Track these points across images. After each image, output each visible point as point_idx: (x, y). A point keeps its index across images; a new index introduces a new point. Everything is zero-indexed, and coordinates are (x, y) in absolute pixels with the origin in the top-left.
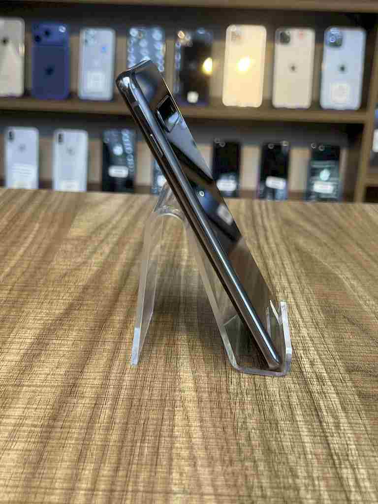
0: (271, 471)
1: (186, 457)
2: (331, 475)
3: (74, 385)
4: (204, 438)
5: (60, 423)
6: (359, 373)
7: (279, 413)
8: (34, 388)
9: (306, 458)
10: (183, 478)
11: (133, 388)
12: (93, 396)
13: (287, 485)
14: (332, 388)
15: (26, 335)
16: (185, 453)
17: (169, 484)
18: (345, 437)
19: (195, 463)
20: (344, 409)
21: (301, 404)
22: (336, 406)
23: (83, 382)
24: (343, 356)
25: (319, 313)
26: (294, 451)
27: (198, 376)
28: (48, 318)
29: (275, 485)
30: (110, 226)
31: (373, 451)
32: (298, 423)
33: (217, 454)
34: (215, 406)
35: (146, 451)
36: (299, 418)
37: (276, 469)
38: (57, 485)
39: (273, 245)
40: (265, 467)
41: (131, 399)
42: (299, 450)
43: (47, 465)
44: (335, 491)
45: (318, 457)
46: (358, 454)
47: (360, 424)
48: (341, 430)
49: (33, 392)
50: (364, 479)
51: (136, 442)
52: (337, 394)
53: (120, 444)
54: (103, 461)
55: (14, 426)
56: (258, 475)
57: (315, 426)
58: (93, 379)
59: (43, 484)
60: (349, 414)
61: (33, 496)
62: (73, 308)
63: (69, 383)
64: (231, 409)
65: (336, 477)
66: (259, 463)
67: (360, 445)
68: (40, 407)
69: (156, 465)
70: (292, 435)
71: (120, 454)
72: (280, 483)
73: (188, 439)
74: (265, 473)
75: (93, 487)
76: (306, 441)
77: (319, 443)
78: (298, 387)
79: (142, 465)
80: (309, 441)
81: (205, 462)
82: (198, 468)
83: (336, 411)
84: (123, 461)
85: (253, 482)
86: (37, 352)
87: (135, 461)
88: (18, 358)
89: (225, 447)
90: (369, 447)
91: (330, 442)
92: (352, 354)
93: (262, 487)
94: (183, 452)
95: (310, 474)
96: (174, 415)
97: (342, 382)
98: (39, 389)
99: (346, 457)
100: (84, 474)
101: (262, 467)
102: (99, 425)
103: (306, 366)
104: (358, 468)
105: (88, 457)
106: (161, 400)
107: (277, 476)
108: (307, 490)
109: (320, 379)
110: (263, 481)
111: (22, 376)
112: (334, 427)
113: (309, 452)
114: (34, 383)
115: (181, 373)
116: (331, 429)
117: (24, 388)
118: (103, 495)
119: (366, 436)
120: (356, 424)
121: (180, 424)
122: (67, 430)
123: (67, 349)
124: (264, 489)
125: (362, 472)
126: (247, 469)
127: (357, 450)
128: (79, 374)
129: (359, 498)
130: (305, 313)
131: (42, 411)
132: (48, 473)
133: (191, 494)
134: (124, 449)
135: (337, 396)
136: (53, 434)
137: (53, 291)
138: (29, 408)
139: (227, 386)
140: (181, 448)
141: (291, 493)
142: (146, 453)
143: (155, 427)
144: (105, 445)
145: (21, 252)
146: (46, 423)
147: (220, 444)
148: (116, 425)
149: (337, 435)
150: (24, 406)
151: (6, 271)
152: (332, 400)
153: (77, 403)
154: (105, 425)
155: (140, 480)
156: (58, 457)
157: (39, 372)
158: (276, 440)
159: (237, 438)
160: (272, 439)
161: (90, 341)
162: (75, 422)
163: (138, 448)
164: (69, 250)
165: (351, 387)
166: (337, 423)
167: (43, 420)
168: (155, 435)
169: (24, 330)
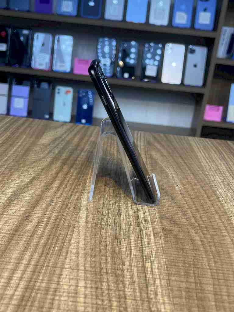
0: (113, 262)
1: (75, 253)
4: (85, 245)
5: (18, 233)
6: (166, 219)
7: (123, 235)
9: (130, 257)
10: (71, 262)
11: (56, 219)
12: (36, 222)
13: (118, 268)
14: (151, 225)
15: (10, 191)
16: (74, 251)
17: (64, 264)
18: (151, 248)
19: (78, 255)
20: (154, 236)
21: (134, 232)
22: (151, 234)
23: (33, 214)
24: (160, 210)
26: (126, 253)
27: (89, 216)
28: (21, 183)
29: (113, 268)
30: (61, 139)
31: (163, 256)
33: (89, 252)
34: (93, 230)
36: (132, 238)
37: (115, 261)
38: (12, 261)
40: (110, 260)
41: (54, 224)
42: (129, 253)
43: (9, 252)
44: (141, 272)
45: (136, 257)
47: (159, 243)
48: (150, 245)
49: (8, 217)
50: (155, 268)
51: (53, 244)
52: (153, 228)
53: (45, 245)
54: (36, 252)
56: (106, 263)
57: (138, 243)
58: (38, 214)
59: (5, 260)
60: (156, 238)
62: (34, 179)
63: (26, 215)
64: (101, 232)
65: (143, 266)
66: (108, 258)
67: (158, 253)
69: (60, 255)
70: (126, 246)
71: (44, 249)
72: (116, 267)
73: (77, 245)
74: (110, 262)
75: (28, 263)
77: (138, 250)
78: (135, 224)
79: (53, 254)
80: (134, 249)
81: (83, 256)
82: (79, 258)
83: (150, 236)
84: (45, 252)
85: (103, 266)
86: (13, 199)
87: (50, 253)
88: (4, 201)
89: (94, 249)
90: (162, 254)
91: (144, 250)
93: (107, 269)
95: (131, 264)
96: (73, 233)
97: (156, 223)
98: (11, 217)
99: (149, 258)
100: (25, 257)
102: (37, 235)
103: (141, 214)
104: (154, 263)
105: (29, 249)
106: (68, 226)
107: (115, 264)
108: (127, 271)
109: (146, 220)
110: (108, 266)
113: (133, 254)
114: (9, 214)
115: (81, 214)
116: (146, 244)
117: (4, 216)
118: (32, 267)
119: (162, 249)
120: (158, 243)
122: (21, 237)
123: (28, 199)
125: (155, 265)
126: (102, 260)
127: (156, 255)
128: (32, 211)
129: (151, 276)
131: (11, 227)
132: (9, 255)
133: (73, 269)
134: (46, 247)
135: (152, 229)
136: (14, 238)
137: (26, 170)
138: (5, 225)
139: (102, 221)
140: (73, 248)
141: (120, 272)
142: (56, 250)
143: (63, 238)
144: (38, 245)
145: (14, 150)
146: (12, 233)
147: (92, 248)
148: (45, 236)
149: (148, 247)
150: (3, 224)
151: (6, 158)
152: (150, 231)
153: (28, 224)
154: (39, 235)
155: (51, 261)
156: (15, 249)
157: (13, 209)
158: (119, 248)
159: (101, 245)
160: (117, 247)
161: (40, 196)
162: (25, 233)
163: (53, 247)
164: (38, 150)
165: (160, 226)
166: (150, 242)
167: (10, 231)
168: (62, 241)
169: (9, 188)
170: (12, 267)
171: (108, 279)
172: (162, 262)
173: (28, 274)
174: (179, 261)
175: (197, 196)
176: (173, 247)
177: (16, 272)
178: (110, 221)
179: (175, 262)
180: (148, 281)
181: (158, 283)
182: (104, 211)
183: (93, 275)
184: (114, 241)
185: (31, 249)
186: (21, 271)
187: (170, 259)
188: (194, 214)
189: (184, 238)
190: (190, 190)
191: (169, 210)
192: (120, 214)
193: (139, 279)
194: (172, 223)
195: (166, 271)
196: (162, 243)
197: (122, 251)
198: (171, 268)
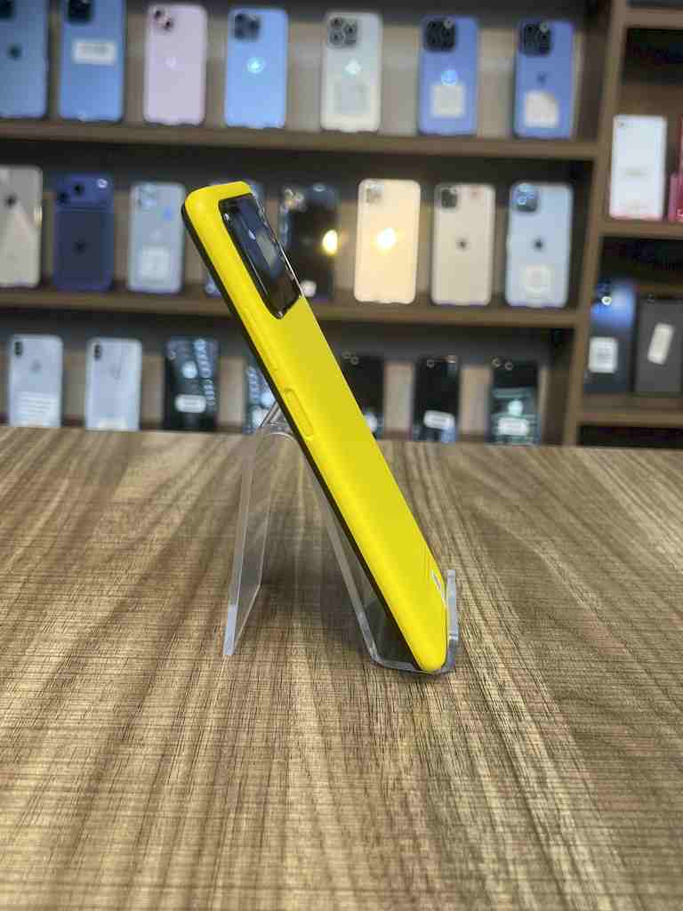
0: (441, 852)
1: (308, 834)
2: (534, 857)
5: (108, 785)
6: (574, 701)
7: (452, 765)
8: (65, 733)
9: (494, 831)
10: (304, 865)
11: (222, 730)
12: (160, 743)
13: (465, 874)
14: (534, 726)
15: (52, 651)
16: (306, 827)
17: (282, 875)
18: (554, 799)
19: (322, 842)
20: (552, 756)
21: (485, 749)
22: (540, 752)
23: (143, 721)
24: (548, 676)
25: (511, 611)
26: (476, 822)
27: (325, 711)
28: (84, 625)
29: (447, 873)
30: (182, 483)
31: (597, 819)
32: (482, 779)
33: (355, 826)
34: (351, 756)
35: (245, 825)
36: (483, 771)
37: (448, 849)
38: (104, 880)
39: (438, 510)
40: (430, 847)
41: (219, 746)
42: (484, 819)
43: (88, 849)
44: (541, 880)
45: (514, 829)
46: (575, 823)
47: (576, 778)
48: (547, 787)
49: (64, 737)
50: (584, 861)
51: (229, 813)
52: (541, 733)
53: (204, 816)
54: (177, 841)
55: (34, 791)
56: (420, 858)
57: (508, 784)
58: (158, 717)
59: (83, 879)
60: (560, 764)
61: (67, 897)
62: (124, 609)
63: (119, 724)
64: (377, 760)
65: (542, 860)
66: (421, 841)
67: (579, 810)
68: (76, 760)
69: (261, 847)
70: (472, 797)
71: (204, 830)
72: (455, 870)
73: (310, 806)
74: (432, 856)
75: (161, 880)
76: (494, 805)
77: (513, 808)
78: (481, 725)
79: (237, 846)
80: (499, 805)
81: (337, 841)
82: (327, 850)
83: (540, 760)
84: (210, 841)
85: (413, 870)
86: (68, 677)
87: (228, 842)
88: (39, 686)
89: (369, 817)
90: (592, 812)
91: (531, 807)
92: (563, 673)
93: (426, 877)
94: (303, 826)
95: (502, 856)
96: (287, 770)
97: (547, 716)
98: (73, 734)
99: (556, 830)
100: (147, 863)
101: (426, 846)
102: (170, 787)
103: (492, 692)
104: (576, 846)
105: (152, 835)
106: (267, 748)
107: (450, 860)
108: (497, 880)
109: (513, 710)
110: (428, 868)
111: (45, 713)
112: (538, 783)
113: (498, 823)
114: (65, 725)
115: (298, 706)
116: (533, 787)
117: (49, 732)
118: (177, 893)
119: (587, 796)
120: (571, 778)
121: (297, 784)
122: (119, 795)
123: (115, 672)
124: (430, 879)
125: (582, 852)
126: (402, 850)
127: (574, 818)
128: (137, 709)
129: (577, 889)
130: (490, 612)
131: (79, 766)
132: (89, 861)
133: (315, 889)
134: (210, 823)
135: (541, 737)
136: (97, 802)
137: (92, 584)
138: (57, 763)
139: (371, 723)
140: (299, 820)
141: (472, 885)
142: (244, 829)
143: (256, 789)
144: (180, 818)
145: (40, 524)
146: (86, 785)
147: (361, 813)
148: (196, 787)
149: (543, 795)
150: (51, 760)
151: (18, 552)
152: (534, 743)
153: (134, 754)
154: (179, 786)
155: (236, 870)
156: (106, 838)
157: (73, 707)
158: (448, 805)
159: (388, 803)
160: (441, 804)
161: (152, 659)
162: (131, 782)
163: (232, 821)
164: (117, 520)
165: (563, 724)
166: (542, 777)
167: (79, 781)
168: (258, 801)
169: (47, 644)
170: (109, 901)
172: (600, 839)
174: (653, 831)
175: (652, 621)
176: (622, 789)
178: (400, 722)
179: (643, 836)
182: (370, 692)
183: (386, 905)
184: (427, 785)
185: (159, 834)
187: (622, 827)
188: (661, 679)
189: (649, 754)
190: (624, 605)
191: (578, 673)
193: (540, 901)
194: (598, 710)
195: (622, 869)
197: (462, 815)
198: (632, 855)
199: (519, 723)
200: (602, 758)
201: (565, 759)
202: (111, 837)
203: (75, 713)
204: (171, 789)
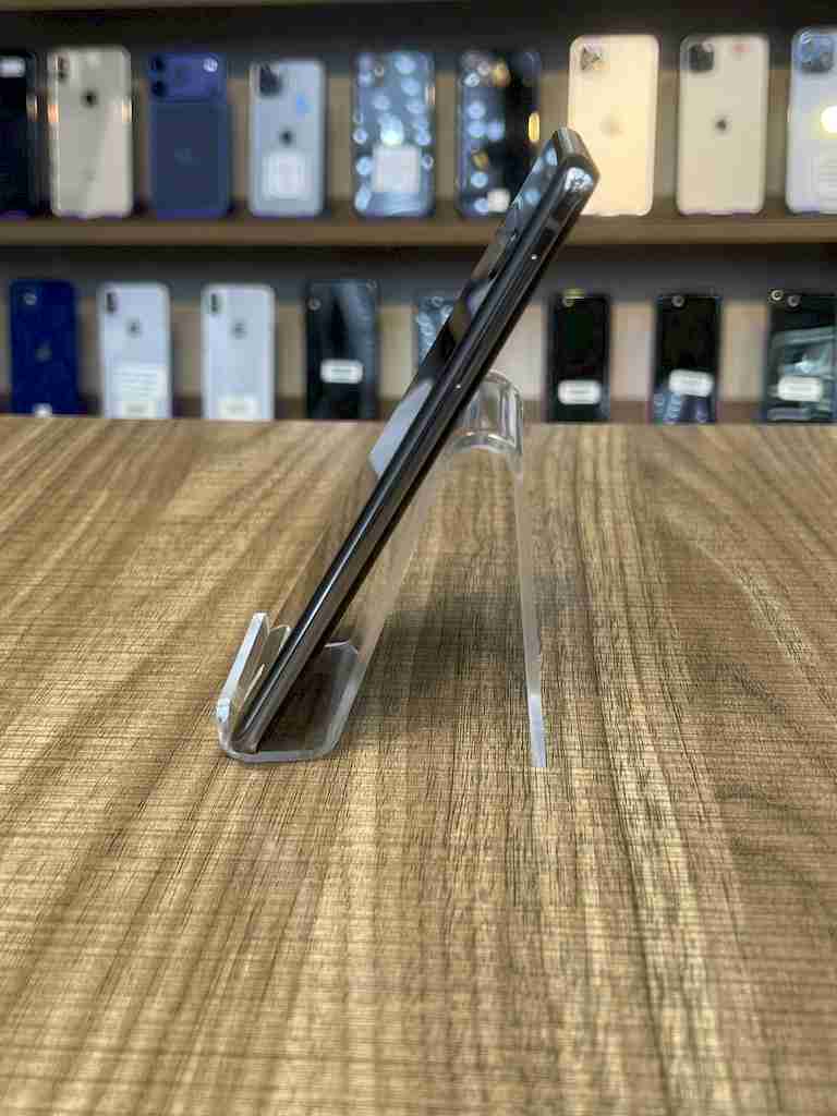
0: (507, 1012)
1: (330, 983)
2: (636, 1022)
3: (121, 832)
4: (375, 942)
5: (77, 913)
6: (744, 800)
7: (549, 891)
8: (36, 840)
9: (587, 985)
10: (315, 1026)
11: (244, 835)
12: (155, 855)
13: (533, 1042)
14: (677, 834)
15: (40, 729)
16: (328, 974)
17: (282, 1038)
18: (683, 940)
19: (346, 995)
20: (694, 879)
21: (601, 870)
22: (678, 873)
23: (142, 825)
24: (714, 763)
25: (680, 669)
26: (564, 970)
27: (389, 811)
28: (90, 692)
29: (508, 1042)
30: (258, 493)
31: (739, 971)
32: (587, 910)
33: (395, 974)
34: (411, 876)
35: (247, 969)
36: (590, 898)
37: (518, 1007)
38: (48, 1040)
39: (608, 524)
40: (494, 1003)
41: (233, 862)
42: (577, 967)
43: (34, 998)
44: (640, 1055)
45: (616, 982)
46: (707, 975)
47: (722, 911)
48: (677, 924)
49: (33, 846)
50: (706, 1032)
51: (229, 953)
52: (686, 846)
53: (195, 956)
54: (152, 990)
56: (475, 1022)
57: (622, 918)
58: (162, 819)
59: (18, 1039)
60: (704, 890)
62: (147, 670)
63: (110, 829)
64: (445, 881)
65: (646, 1026)
66: (483, 996)
67: (716, 957)
68: (42, 879)
69: (262, 999)
70: (566, 935)
71: (191, 976)
72: (521, 1038)
74: (493, 1017)
75: (121, 1042)
76: (595, 947)
77: (621, 953)
78: (602, 833)
79: (232, 998)
80: (603, 947)
81: (368, 994)
82: (351, 1006)
83: (676, 884)
84: (196, 992)
85: (462, 1035)
86: (55, 764)
87: (220, 992)
88: (13, 777)
89: (417, 961)
90: (734, 961)
91: (648, 950)
92: (737, 759)
93: (479, 1047)
94: (325, 972)
95: (591, 1020)
96: (320, 895)
97: (700, 821)
98: (45, 842)
99: (676, 984)
100: (107, 1019)
101: (488, 1003)
102: (158, 915)
103: (627, 786)
104: (700, 1008)
105: (122, 981)
106: (298, 863)
107: (517, 1023)
108: (576, 1053)
109: (653, 814)
110: (485, 1033)
111: (15, 814)
112: (664, 916)
113: (597, 973)
114: (38, 830)
115: (353, 806)
116: (657, 923)
117: (16, 839)
118: (138, 1060)
119: (732, 937)
120: (715, 911)
122: (89, 927)
123: (119, 758)
124: (483, 1049)
125: (707, 1016)
126: (454, 1008)
127: (706, 968)
128: (136, 808)
129: (688, 1070)
130: (650, 672)
131: (45, 886)
132: (33, 1015)
133: (324, 1059)
134: (201, 966)
135: (684, 852)
136: (58, 936)
137: (112, 635)
138: (19, 881)
139: (447, 831)
140: (322, 964)
141: (541, 1060)
142: (243, 975)
143: (274, 919)
144: (162, 958)
145: (58, 554)
146: (48, 913)
147: (407, 955)
148: (193, 916)
149: (668, 935)
150: (9, 877)
151: (22, 593)
152: (671, 859)
153: (120, 870)
154: (171, 915)
155: (223, 1030)
156: (61, 983)
157: (53, 806)
158: (531, 946)
159: (447, 942)
160: (521, 944)
161: (171, 740)
162: (108, 909)
163: (230, 965)
164: (162, 546)
165: (720, 832)
166: (674, 909)
167: (42, 906)
168: (271, 936)
169: (36, 718)
170: (48, 1069)
171: (485, 1096)
172: (739, 1000)
173: (119, 1093)
174: (818, 990)
176: (785, 926)
177: (67, 1087)
178: (489, 828)
179: (800, 996)
180: (674, 1095)
181: (723, 1102)
182: (456, 786)
183: (415, 1083)
184: (508, 916)
185: (131, 978)
186: (88, 1081)
187: (774, 983)
191: (758, 760)
192: (529, 795)
193: (631, 1084)
194: (776, 812)
195: (760, 1043)
196: (732, 913)
197: (547, 959)
198: (781, 1023)
199: (657, 831)
200: (766, 882)
201: (713, 882)
202: (67, 983)
203: (54, 814)
204: (160, 918)
